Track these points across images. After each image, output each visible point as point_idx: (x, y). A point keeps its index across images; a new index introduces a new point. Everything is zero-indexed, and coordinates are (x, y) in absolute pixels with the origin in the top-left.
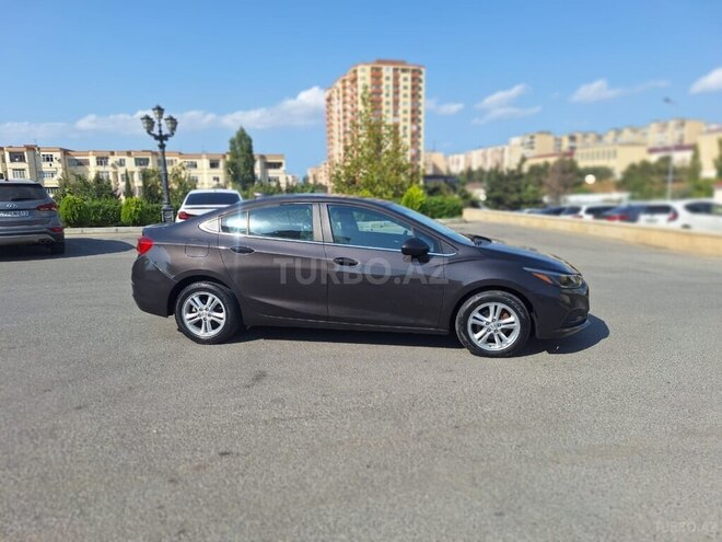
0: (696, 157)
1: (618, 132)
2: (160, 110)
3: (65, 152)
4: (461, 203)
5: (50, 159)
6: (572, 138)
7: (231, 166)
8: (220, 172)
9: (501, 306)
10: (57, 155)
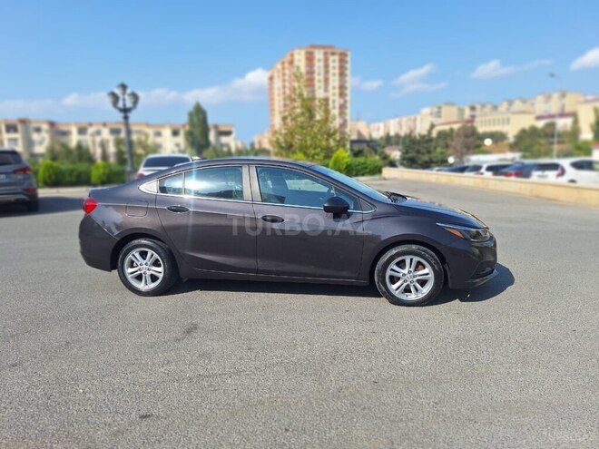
0: (576, 122)
1: (511, 103)
2: (124, 87)
3: (52, 124)
4: (381, 163)
5: (38, 130)
6: (473, 108)
7: (189, 135)
8: (181, 139)
9: (416, 259)
10: (45, 127)
